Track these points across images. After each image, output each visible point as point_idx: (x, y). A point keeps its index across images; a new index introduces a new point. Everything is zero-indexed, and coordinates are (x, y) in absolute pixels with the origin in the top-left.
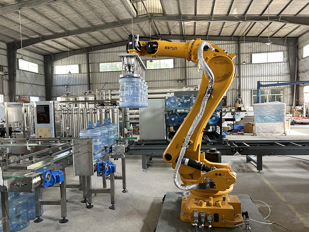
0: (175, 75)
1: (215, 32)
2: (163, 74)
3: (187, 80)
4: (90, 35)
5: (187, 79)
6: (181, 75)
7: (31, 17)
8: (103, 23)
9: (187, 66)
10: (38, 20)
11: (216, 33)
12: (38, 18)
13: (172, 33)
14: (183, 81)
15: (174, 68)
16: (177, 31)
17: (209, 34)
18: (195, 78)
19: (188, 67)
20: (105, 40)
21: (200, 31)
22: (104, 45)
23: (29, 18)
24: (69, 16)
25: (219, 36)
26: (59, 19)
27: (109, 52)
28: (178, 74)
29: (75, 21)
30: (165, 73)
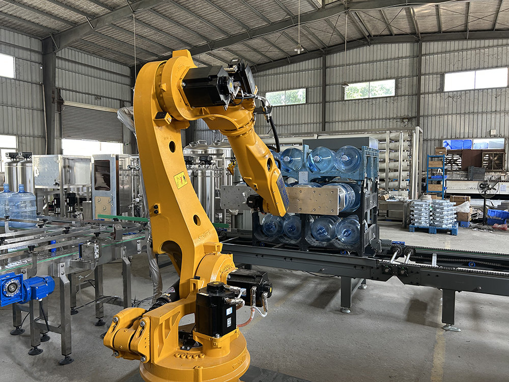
0: (397, 108)
1: (484, 23)
2: (374, 107)
3: (421, 119)
4: (249, 46)
5: (422, 116)
6: (410, 109)
7: (155, 24)
8: (265, 24)
9: (421, 92)
10: (166, 27)
11: (487, 25)
12: (166, 25)
13: (395, 31)
14: (414, 120)
15: (396, 95)
16: (405, 26)
17: (470, 28)
18: (438, 113)
19: (424, 93)
20: (274, 53)
21: (450, 22)
22: (274, 61)
23: (153, 25)
24: (209, 17)
25: (492, 30)
26: (196, 24)
27: (282, 73)
28: (403, 108)
29: (220, 25)
30: (377, 106)
